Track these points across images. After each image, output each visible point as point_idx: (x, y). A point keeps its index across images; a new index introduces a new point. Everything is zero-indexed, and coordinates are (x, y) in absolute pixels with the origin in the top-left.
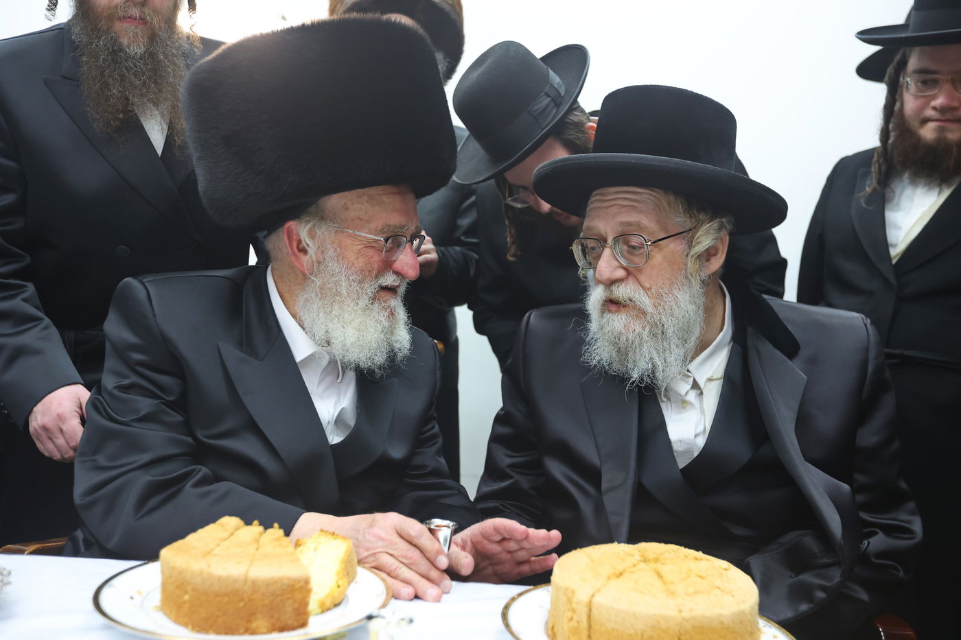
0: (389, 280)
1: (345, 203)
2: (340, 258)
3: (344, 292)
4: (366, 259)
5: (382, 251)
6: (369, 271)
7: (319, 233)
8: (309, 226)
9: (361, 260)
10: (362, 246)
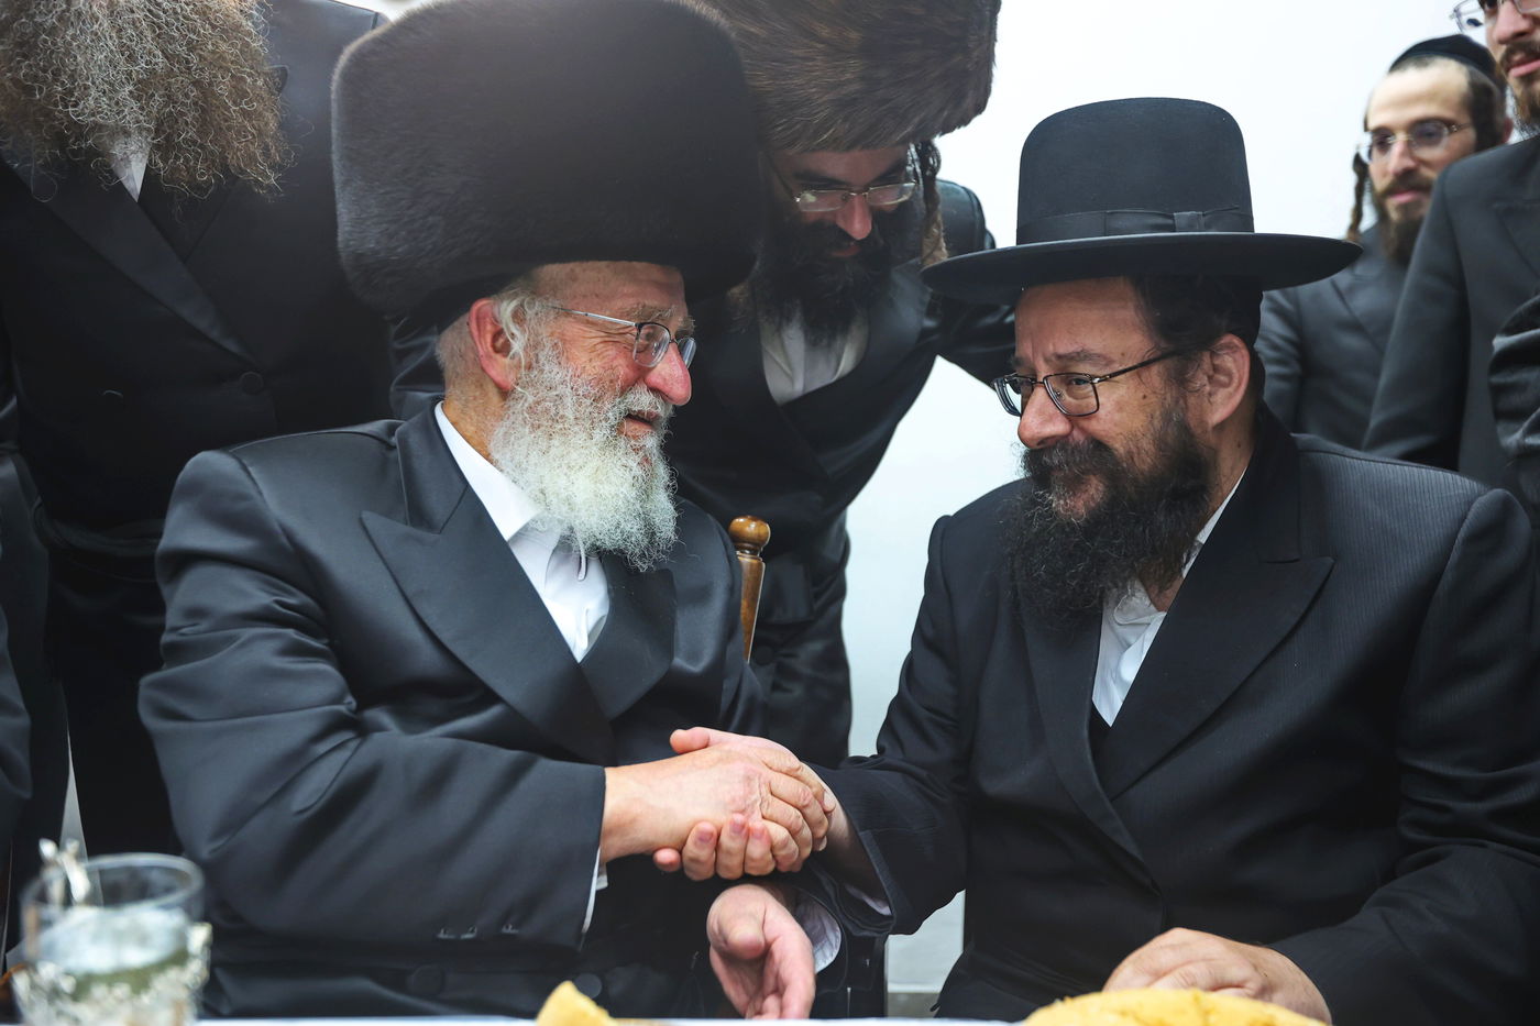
0: (643, 401)
1: (572, 270)
2: (563, 360)
3: (570, 415)
4: (606, 360)
5: (632, 351)
6: (611, 381)
7: (530, 313)
8: (514, 304)
9: (597, 363)
10: (599, 340)
